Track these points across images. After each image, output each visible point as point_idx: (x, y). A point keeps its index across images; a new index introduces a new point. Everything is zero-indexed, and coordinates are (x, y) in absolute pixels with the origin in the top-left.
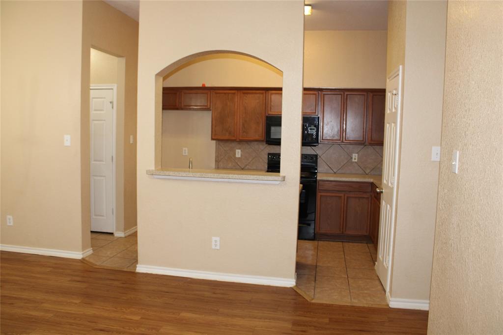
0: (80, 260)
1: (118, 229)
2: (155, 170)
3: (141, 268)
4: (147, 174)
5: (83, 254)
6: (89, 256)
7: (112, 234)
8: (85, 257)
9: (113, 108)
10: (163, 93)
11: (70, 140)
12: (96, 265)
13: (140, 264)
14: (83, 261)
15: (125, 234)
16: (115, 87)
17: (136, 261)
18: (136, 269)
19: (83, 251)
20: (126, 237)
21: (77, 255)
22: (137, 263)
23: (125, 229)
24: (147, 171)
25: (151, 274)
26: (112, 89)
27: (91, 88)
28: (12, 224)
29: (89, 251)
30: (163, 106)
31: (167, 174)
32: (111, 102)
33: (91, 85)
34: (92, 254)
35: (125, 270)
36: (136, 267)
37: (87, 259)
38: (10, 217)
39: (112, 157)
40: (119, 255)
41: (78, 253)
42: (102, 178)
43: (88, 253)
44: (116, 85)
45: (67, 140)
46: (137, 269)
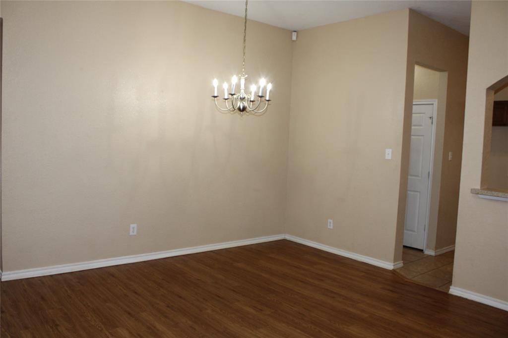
0: (391, 271)
1: (428, 247)
2: (481, 189)
3: (455, 291)
4: (471, 192)
5: (394, 265)
6: (401, 269)
7: (422, 251)
8: (396, 268)
9: (432, 123)
10: (494, 108)
11: (392, 154)
12: (407, 279)
13: (455, 286)
14: (393, 272)
15: (436, 252)
16: (436, 102)
17: (450, 282)
18: (448, 290)
19: (394, 263)
20: (436, 256)
21: (389, 266)
22: (451, 285)
23: (436, 248)
24: (471, 189)
25: (466, 300)
26: (433, 104)
27: (414, 103)
28: (332, 227)
29: (400, 264)
30: (493, 122)
31: (495, 195)
32: (430, 118)
33: (414, 101)
34: (403, 267)
35: (437, 289)
36: (449, 288)
37: (398, 271)
38: (331, 221)
39: (429, 173)
40: (430, 273)
41: (389, 263)
42: (416, 193)
43: (399, 265)
44: (437, 100)
45: (389, 154)
46: (450, 290)
